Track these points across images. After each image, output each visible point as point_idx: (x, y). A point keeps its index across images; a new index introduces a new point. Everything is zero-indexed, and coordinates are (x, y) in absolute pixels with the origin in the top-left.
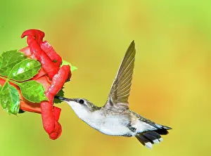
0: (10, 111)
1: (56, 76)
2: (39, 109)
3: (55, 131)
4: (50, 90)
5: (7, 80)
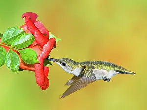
0: (12, 70)
1: (45, 45)
2: (33, 69)
3: (44, 84)
4: (41, 55)
5: (11, 48)
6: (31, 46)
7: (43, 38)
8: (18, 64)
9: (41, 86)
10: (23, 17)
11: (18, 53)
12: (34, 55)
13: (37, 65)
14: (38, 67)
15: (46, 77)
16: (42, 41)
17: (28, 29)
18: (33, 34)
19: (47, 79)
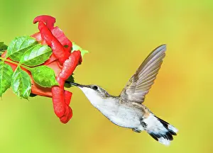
0: (21, 96)
1: (67, 61)
2: (50, 94)
3: (65, 115)
4: (61, 75)
5: (19, 65)
6: (46, 63)
7: (63, 51)
8: (30, 88)
9: (60, 118)
10: (35, 23)
11: (29, 72)
12: (51, 75)
13: (55, 88)
14: (57, 91)
15: (68, 105)
16: (63, 55)
17: (43, 38)
18: (50, 45)
19: (70, 108)
